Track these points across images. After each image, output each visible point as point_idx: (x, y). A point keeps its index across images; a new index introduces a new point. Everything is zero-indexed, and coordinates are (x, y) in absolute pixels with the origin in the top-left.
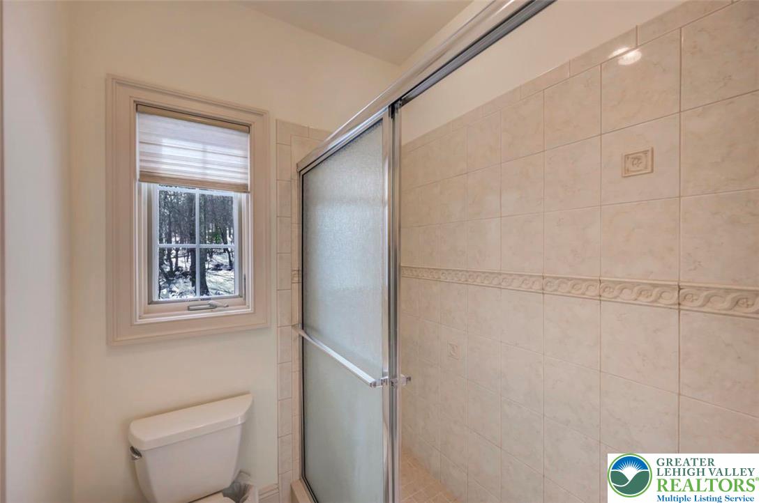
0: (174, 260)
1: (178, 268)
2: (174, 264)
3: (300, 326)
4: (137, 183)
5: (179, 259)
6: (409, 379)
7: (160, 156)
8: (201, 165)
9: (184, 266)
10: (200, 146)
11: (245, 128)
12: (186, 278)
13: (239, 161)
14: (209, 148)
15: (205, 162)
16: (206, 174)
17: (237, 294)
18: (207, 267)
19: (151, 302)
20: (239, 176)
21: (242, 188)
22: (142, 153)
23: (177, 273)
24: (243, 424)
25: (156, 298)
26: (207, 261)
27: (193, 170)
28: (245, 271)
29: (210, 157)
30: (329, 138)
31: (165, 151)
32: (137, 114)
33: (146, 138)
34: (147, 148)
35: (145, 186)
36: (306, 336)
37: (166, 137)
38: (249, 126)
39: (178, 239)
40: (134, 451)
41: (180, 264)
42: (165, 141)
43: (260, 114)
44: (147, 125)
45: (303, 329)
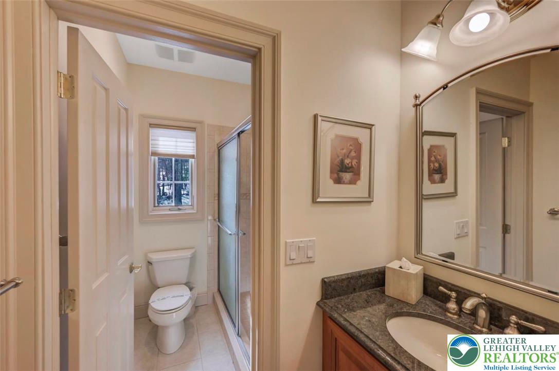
0: (162, 188)
1: (164, 194)
2: (162, 191)
3: (218, 220)
4: (150, 157)
5: (165, 187)
6: (244, 234)
7: (158, 145)
8: (174, 147)
9: (168, 192)
10: (174, 139)
11: (193, 129)
12: (169, 200)
13: (191, 145)
14: (179, 140)
15: (176, 146)
16: (177, 151)
17: (190, 204)
18: (182, 193)
19: (155, 206)
20: (190, 151)
21: (193, 157)
22: (152, 144)
23: (164, 197)
24: (191, 258)
25: (156, 205)
26: (183, 189)
27: (172, 150)
28: (193, 194)
29: (179, 144)
30: (233, 131)
31: (161, 143)
32: (150, 129)
33: (153, 138)
34: (154, 142)
35: (153, 157)
36: (220, 225)
37: (160, 136)
38: (195, 128)
39: (164, 173)
40: (150, 263)
41: (165, 191)
42: (161, 138)
43: (200, 123)
44: (154, 132)
45: (219, 221)
